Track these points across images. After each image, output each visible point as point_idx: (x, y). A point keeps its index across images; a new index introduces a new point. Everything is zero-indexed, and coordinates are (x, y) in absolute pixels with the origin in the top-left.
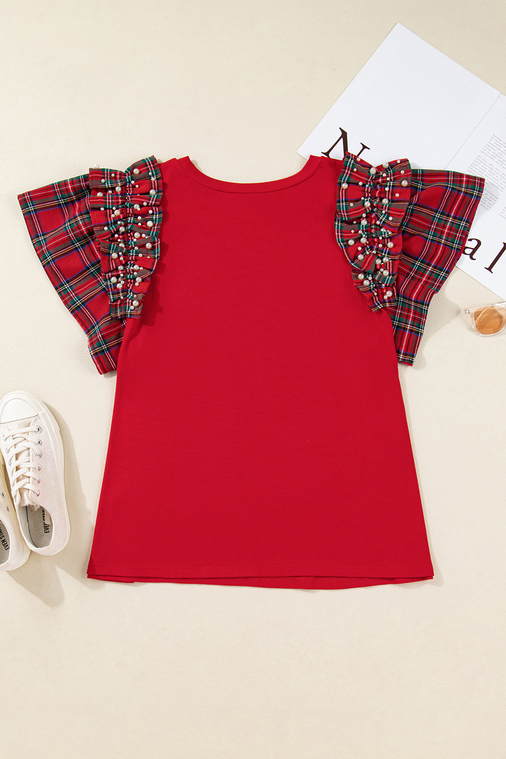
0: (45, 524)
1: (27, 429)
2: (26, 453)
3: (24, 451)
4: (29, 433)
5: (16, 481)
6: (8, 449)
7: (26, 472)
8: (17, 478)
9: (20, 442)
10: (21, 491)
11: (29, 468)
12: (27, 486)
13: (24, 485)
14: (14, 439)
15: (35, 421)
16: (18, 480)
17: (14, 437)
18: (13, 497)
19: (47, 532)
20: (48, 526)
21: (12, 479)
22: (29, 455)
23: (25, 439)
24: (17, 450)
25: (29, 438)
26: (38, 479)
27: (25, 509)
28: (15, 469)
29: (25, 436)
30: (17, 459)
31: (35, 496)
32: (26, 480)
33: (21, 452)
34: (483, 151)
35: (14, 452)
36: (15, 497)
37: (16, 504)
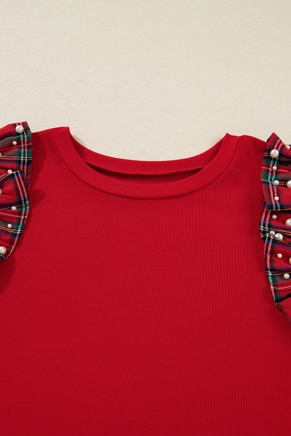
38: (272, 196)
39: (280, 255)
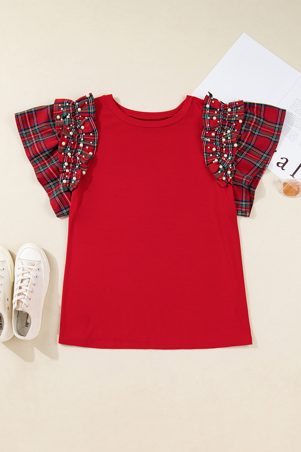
0: (27, 322)
1: (32, 267)
2: (27, 280)
3: (27, 279)
4: (33, 270)
5: (17, 295)
6: (18, 275)
7: (24, 292)
8: (18, 294)
9: (26, 273)
10: (18, 301)
11: (27, 290)
12: (22, 300)
13: (21, 299)
14: (23, 270)
15: (38, 264)
16: (19, 295)
17: (24, 269)
18: (13, 303)
19: (27, 326)
20: (28, 323)
21: (15, 293)
22: (29, 282)
23: (29, 272)
24: (23, 278)
25: (31, 272)
26: (29, 297)
27: (18, 312)
28: (19, 288)
29: (30, 271)
30: (22, 282)
31: (25, 307)
32: (23, 296)
33: (25, 279)
34: (291, 107)
35: (21, 277)
36: (14, 303)
37: (14, 307)
38: (207, 124)
39: (209, 147)
